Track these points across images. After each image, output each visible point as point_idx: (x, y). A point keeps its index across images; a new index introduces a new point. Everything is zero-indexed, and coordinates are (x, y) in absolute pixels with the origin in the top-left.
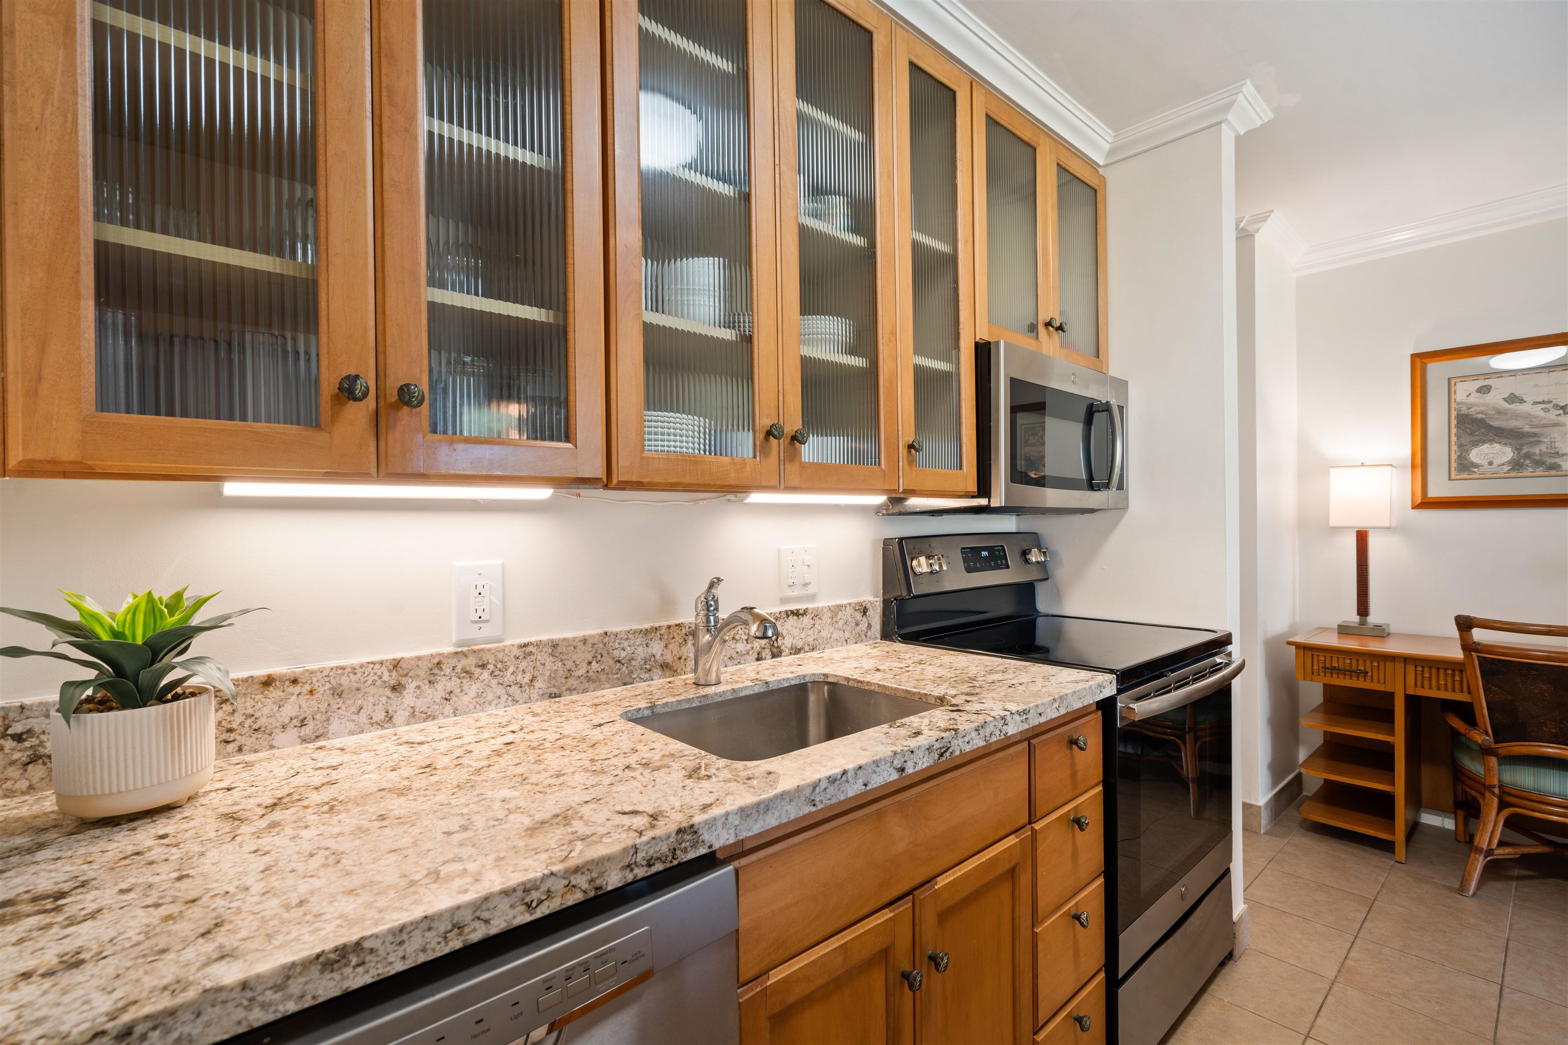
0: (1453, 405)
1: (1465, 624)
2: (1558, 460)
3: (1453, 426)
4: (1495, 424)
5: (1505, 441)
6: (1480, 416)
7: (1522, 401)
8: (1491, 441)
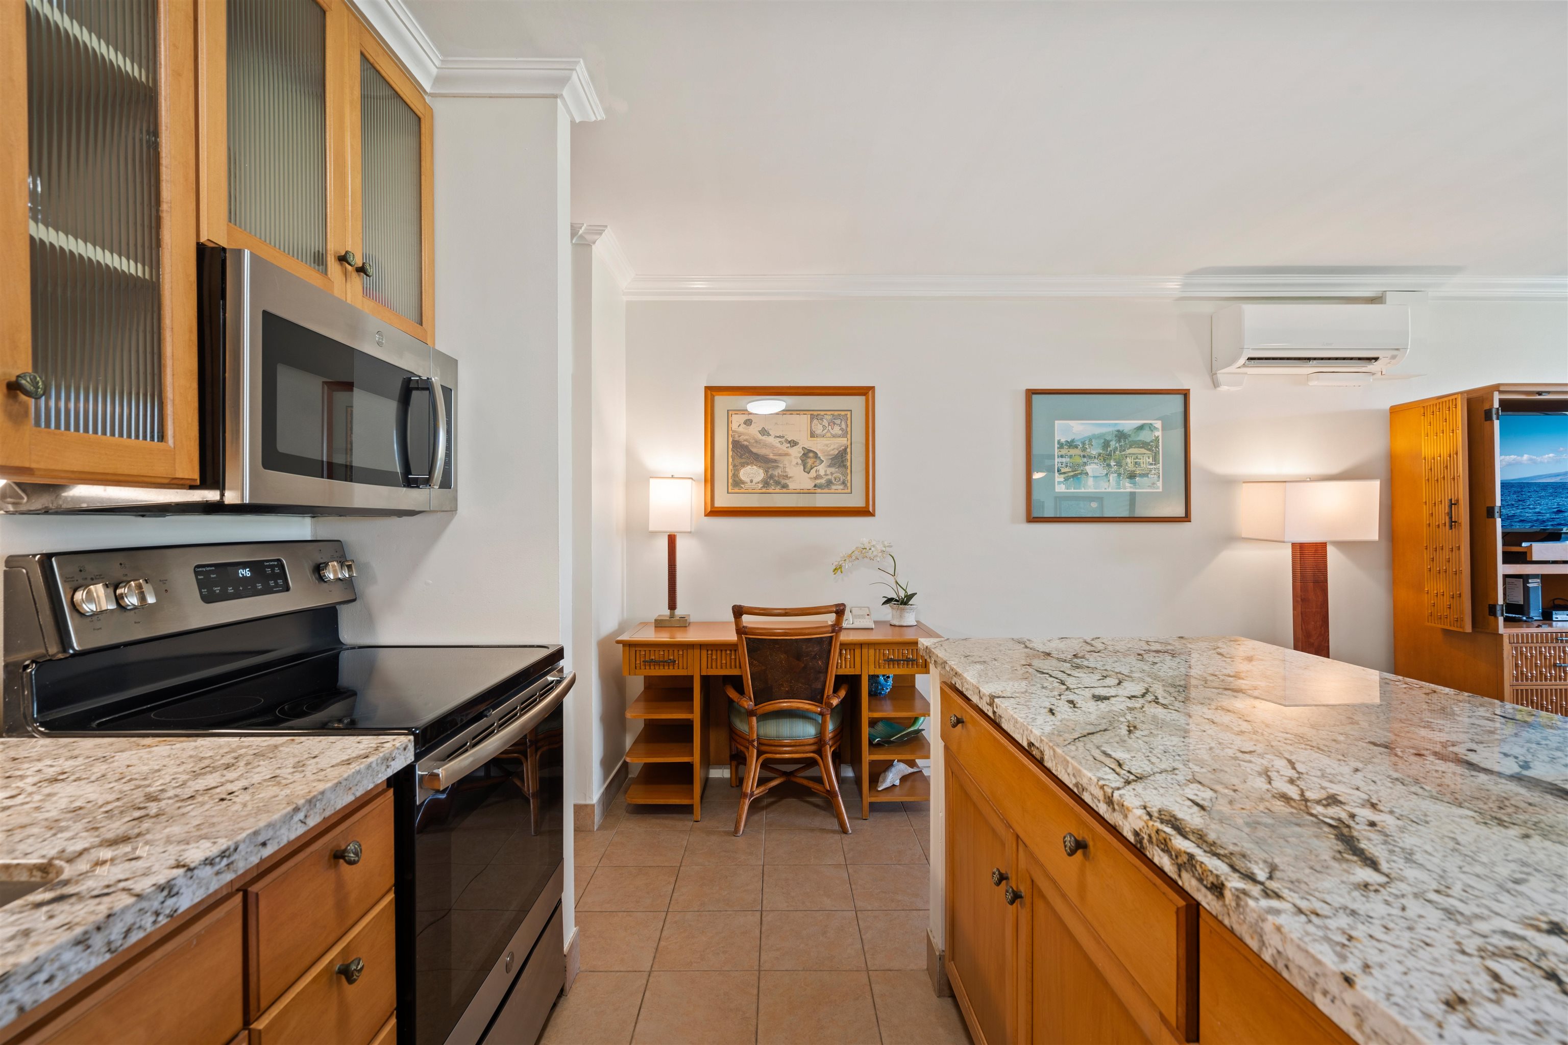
0: (730, 432)
1: (738, 611)
2: (787, 481)
3: (730, 450)
4: (754, 450)
5: (759, 464)
6: (746, 443)
7: (769, 435)
8: (752, 463)
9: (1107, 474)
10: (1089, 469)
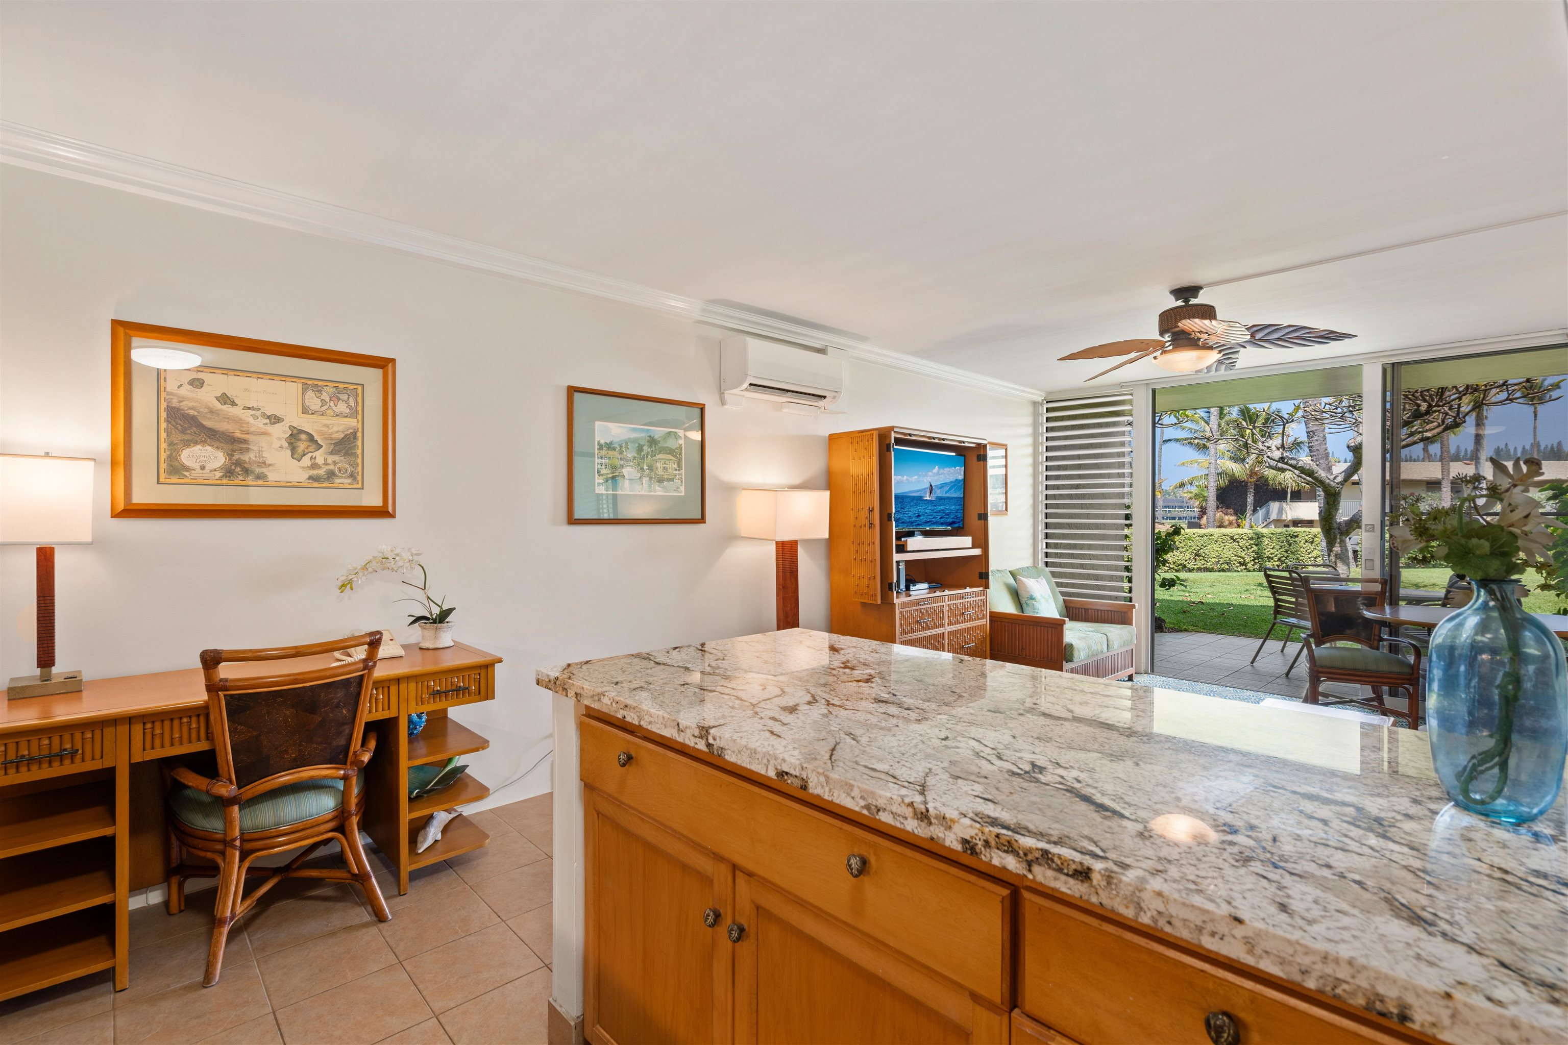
0: (163, 395)
1: (211, 660)
2: (265, 470)
3: (162, 420)
4: (208, 424)
5: (217, 444)
6: (192, 412)
7: (233, 404)
8: (204, 442)
9: (640, 478)
10: (625, 471)
